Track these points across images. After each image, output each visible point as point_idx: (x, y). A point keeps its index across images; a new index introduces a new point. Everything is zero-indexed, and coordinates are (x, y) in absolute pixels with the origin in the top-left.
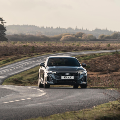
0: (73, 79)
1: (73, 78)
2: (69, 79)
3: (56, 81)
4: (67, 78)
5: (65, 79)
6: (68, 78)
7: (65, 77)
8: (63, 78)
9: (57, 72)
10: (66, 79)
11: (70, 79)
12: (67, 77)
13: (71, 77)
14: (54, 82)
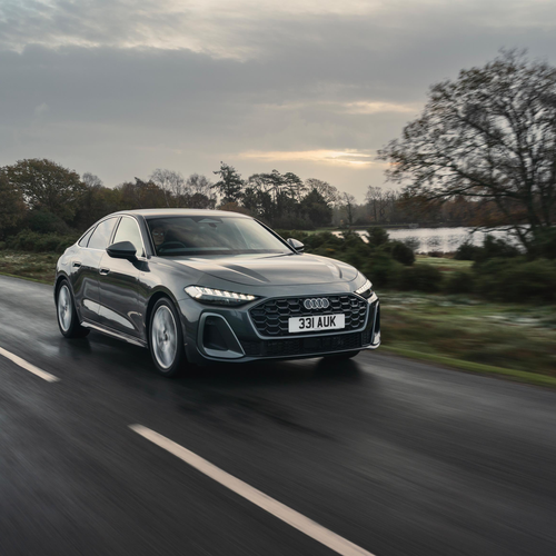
0: (343, 326)
2: (324, 328)
3: (261, 344)
4: (316, 328)
5: (305, 330)
6: (320, 324)
7: (306, 323)
8: (294, 325)
9: (258, 298)
10: (311, 329)
11: (329, 327)
12: (316, 318)
13: (332, 321)
14: (247, 355)
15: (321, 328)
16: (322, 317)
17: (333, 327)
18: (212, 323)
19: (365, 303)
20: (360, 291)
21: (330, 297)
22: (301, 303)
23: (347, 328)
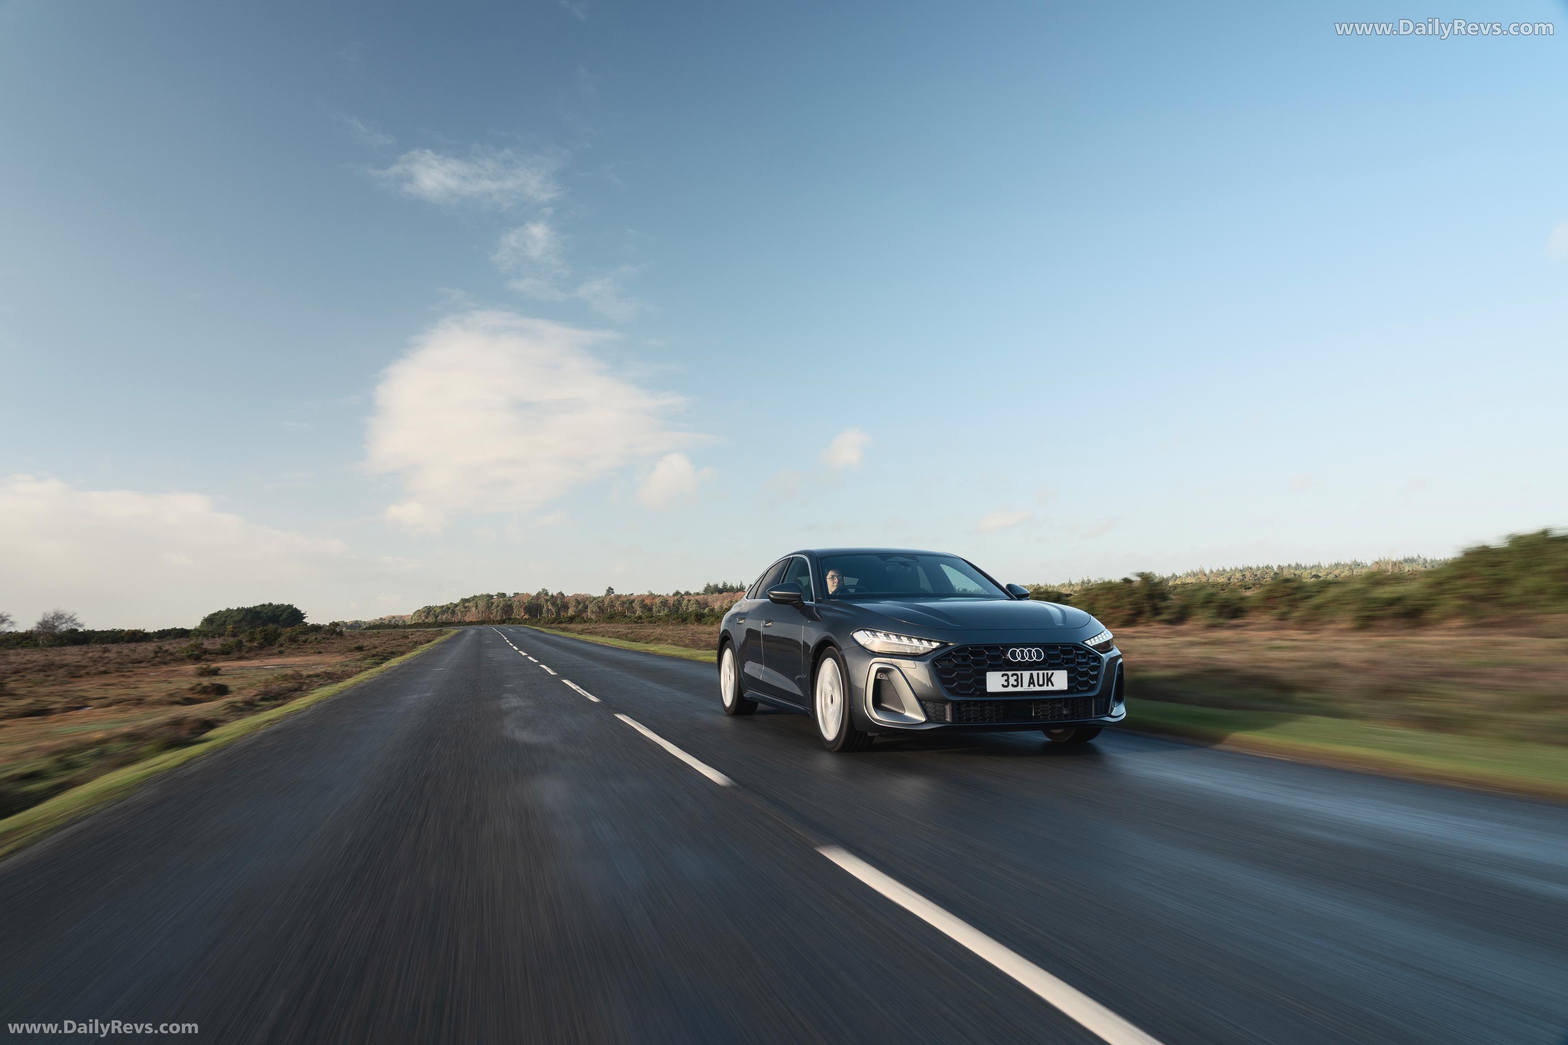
0: (1065, 687)
1: (1060, 680)
2: (1037, 688)
3: (948, 708)
4: (1025, 688)
5: (1010, 689)
6: (1031, 682)
7: (1012, 680)
8: (995, 682)
9: (944, 645)
10: (1019, 689)
11: (1045, 688)
12: (1026, 675)
13: (1049, 680)
14: (929, 720)
15: (1032, 688)
16: (1035, 673)
17: (1050, 688)
18: (884, 677)
19: (1098, 659)
20: (1091, 643)
21: (1046, 647)
22: (1005, 654)
23: (1070, 690)
